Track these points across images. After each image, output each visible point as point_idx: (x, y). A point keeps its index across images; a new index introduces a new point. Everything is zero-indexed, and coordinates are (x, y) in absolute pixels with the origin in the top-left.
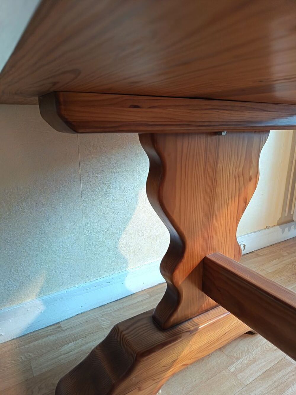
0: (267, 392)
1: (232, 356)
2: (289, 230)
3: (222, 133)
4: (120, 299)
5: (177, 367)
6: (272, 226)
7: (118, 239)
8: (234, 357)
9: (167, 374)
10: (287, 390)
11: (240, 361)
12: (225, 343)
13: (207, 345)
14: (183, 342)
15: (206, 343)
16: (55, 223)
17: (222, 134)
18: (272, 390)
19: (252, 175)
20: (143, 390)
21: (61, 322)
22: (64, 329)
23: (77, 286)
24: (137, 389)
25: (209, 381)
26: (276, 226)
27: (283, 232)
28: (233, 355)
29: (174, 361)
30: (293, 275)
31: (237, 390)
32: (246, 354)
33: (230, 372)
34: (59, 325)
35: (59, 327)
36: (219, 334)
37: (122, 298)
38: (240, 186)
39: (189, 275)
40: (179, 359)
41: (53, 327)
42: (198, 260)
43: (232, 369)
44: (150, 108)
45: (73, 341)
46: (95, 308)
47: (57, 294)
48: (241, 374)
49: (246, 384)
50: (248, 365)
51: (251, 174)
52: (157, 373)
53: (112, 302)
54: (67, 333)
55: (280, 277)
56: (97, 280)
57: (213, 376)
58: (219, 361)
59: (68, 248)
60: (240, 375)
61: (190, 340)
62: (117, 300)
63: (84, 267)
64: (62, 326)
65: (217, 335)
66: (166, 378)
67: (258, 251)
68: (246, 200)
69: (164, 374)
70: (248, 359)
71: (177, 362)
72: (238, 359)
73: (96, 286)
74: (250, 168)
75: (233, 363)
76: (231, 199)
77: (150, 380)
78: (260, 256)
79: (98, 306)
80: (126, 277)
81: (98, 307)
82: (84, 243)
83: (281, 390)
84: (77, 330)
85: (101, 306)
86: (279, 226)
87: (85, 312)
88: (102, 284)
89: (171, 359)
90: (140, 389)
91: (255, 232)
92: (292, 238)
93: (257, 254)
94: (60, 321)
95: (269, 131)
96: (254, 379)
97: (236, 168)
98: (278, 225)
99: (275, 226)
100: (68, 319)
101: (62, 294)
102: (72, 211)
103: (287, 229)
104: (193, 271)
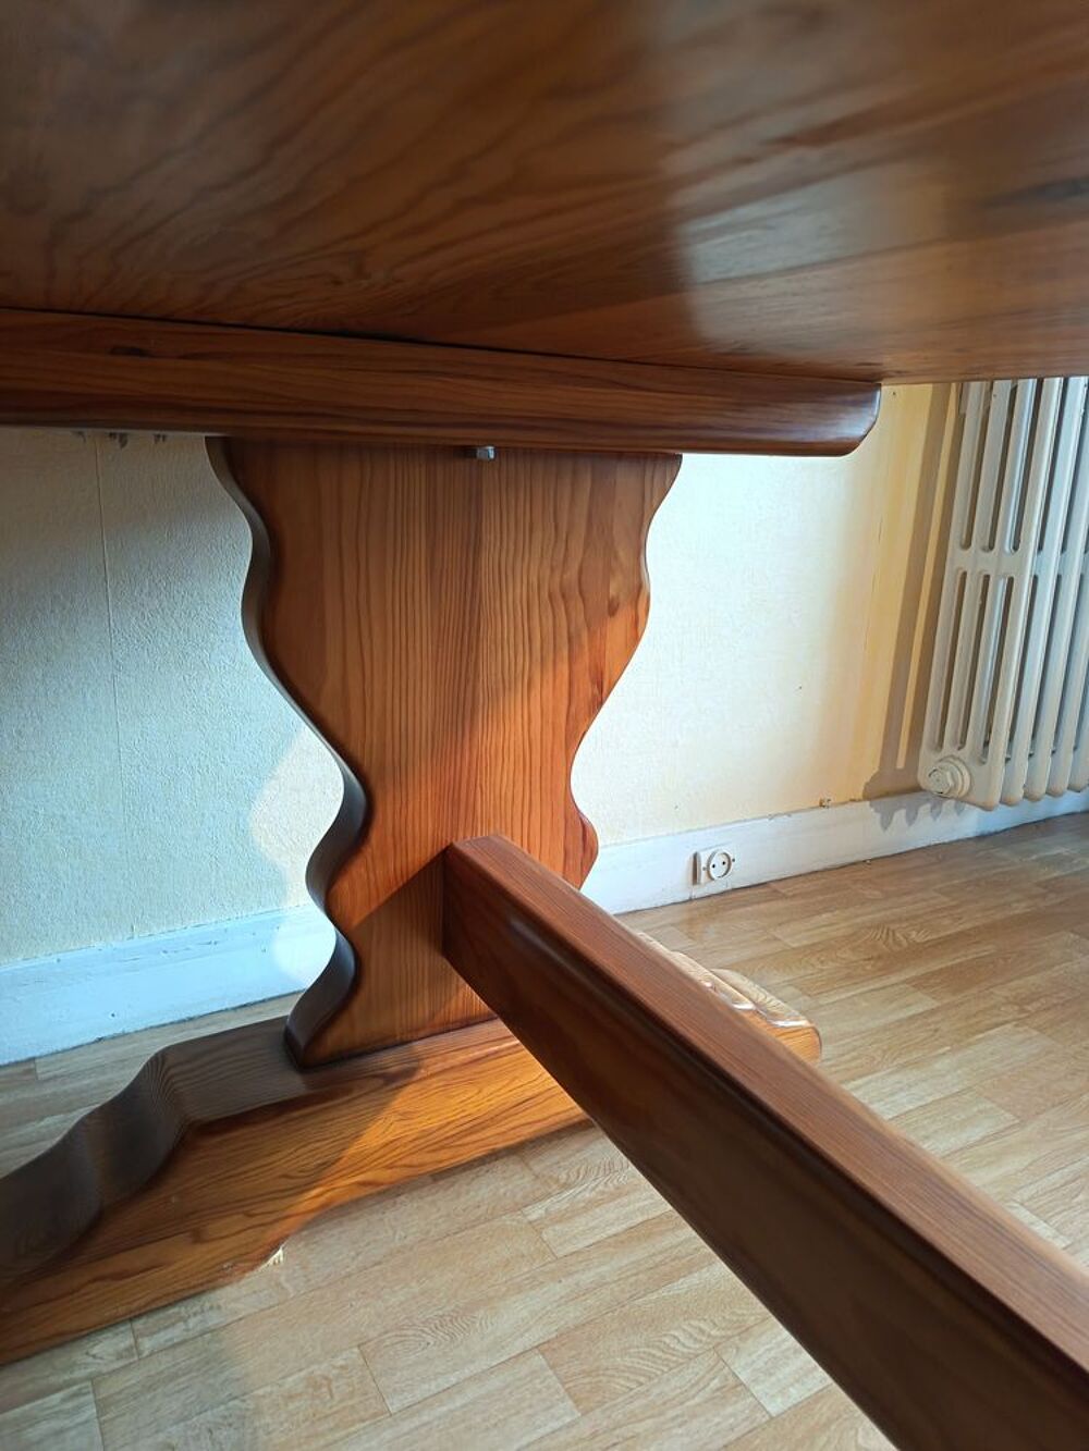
0: (616, 1278)
1: (551, 1177)
2: (911, 819)
3: (475, 451)
4: (255, 1003)
5: (341, 1186)
6: (842, 800)
7: (250, 801)
8: (557, 1181)
9: (301, 1202)
10: (684, 1276)
11: (571, 1191)
12: (526, 1133)
13: (451, 1130)
14: (361, 1107)
15: (449, 1123)
16: (19, 733)
17: (478, 454)
18: (636, 1274)
19: (618, 597)
20: (207, 1241)
21: (40, 1057)
22: (41, 1077)
23: (98, 944)
24: (188, 1234)
25: (447, 1239)
26: (859, 801)
27: (886, 824)
28: (555, 1176)
29: (326, 1165)
30: (869, 959)
31: (526, 1270)
32: (601, 1173)
33: (525, 1221)
34: (32, 1066)
35: (29, 1072)
36: (499, 1099)
37: (263, 1001)
38: (572, 629)
39: (391, 898)
40: (342, 1162)
41: (9, 1071)
42: (420, 852)
43: (536, 1212)
44: (184, 357)
45: (60, 1113)
46: (164, 1025)
47: (26, 964)
48: (557, 1227)
49: (560, 1254)
50: (591, 1205)
51: (612, 592)
52: (262, 1195)
53: (226, 1010)
54: (48, 1090)
55: (822, 962)
56: (171, 934)
57: (466, 1228)
58: (502, 1191)
59: (64, 818)
60: (554, 1230)
61: (384, 1104)
62: (245, 1006)
63: (124, 885)
64: (39, 1071)
65: (492, 1102)
66: (297, 1215)
67: (781, 884)
68: (602, 674)
69: (287, 1201)
70: (601, 1188)
71: (335, 1168)
72: (566, 1186)
73: (165, 952)
74: (609, 572)
75: (549, 1195)
76: (539, 669)
77: (238, 1213)
78: (785, 897)
79: (176, 1019)
80: (276, 930)
81: (172, 1023)
82: (121, 806)
83: (665, 1275)
84: (86, 1082)
85: (184, 1021)
86: (868, 803)
87: (127, 1034)
88: (190, 946)
89: (313, 1156)
90: (198, 1237)
91: (771, 817)
92: (923, 848)
93: (775, 891)
94: (38, 1054)
95: (681, 456)
96: (592, 1241)
97: (552, 570)
98: (866, 797)
99: (853, 801)
100: (64, 1051)
101: (43, 965)
102: (81, 696)
103: (900, 816)
104: (404, 885)
